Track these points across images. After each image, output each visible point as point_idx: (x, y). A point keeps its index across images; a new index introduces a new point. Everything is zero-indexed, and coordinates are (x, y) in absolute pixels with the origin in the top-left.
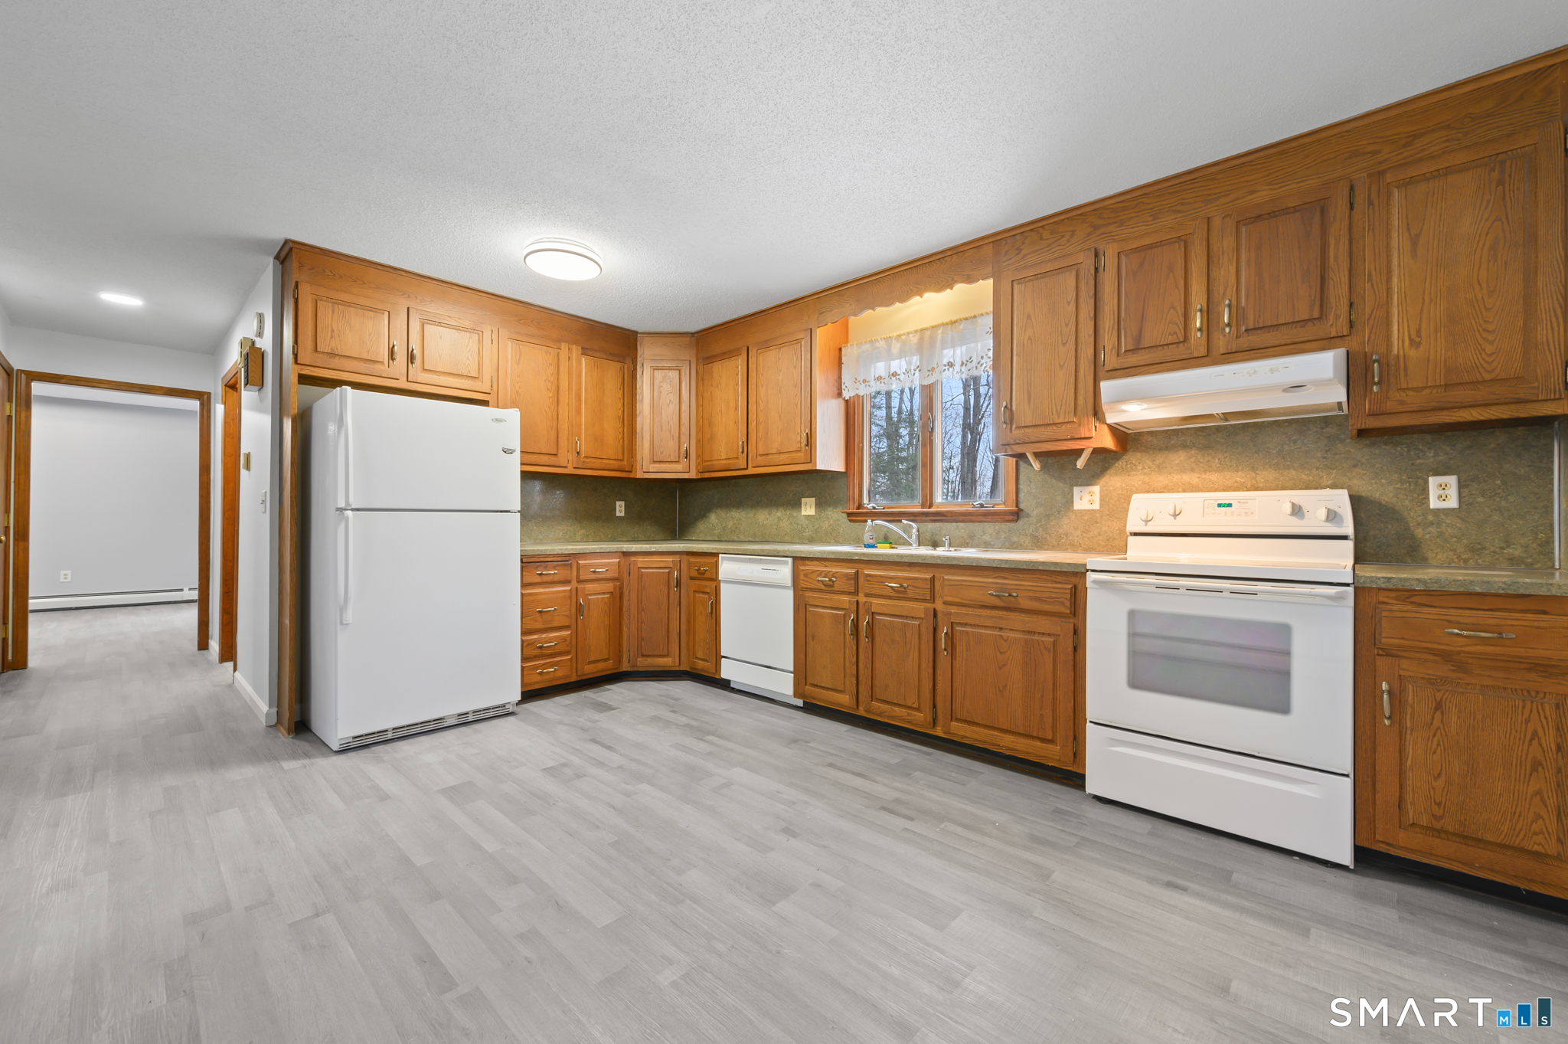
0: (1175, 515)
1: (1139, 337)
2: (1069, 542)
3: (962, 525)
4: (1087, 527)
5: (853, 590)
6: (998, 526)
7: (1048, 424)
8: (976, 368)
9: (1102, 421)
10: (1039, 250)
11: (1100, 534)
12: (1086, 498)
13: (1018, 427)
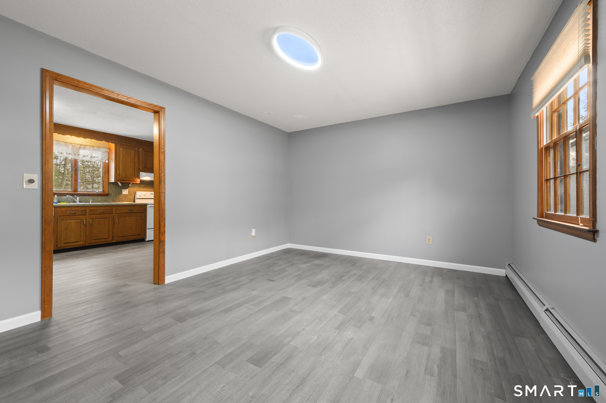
0: (145, 196)
1: (146, 166)
2: (121, 201)
4: (125, 197)
5: (84, 214)
6: (102, 197)
7: (129, 178)
9: (139, 179)
10: (126, 142)
11: (128, 198)
12: (125, 192)
13: (121, 177)
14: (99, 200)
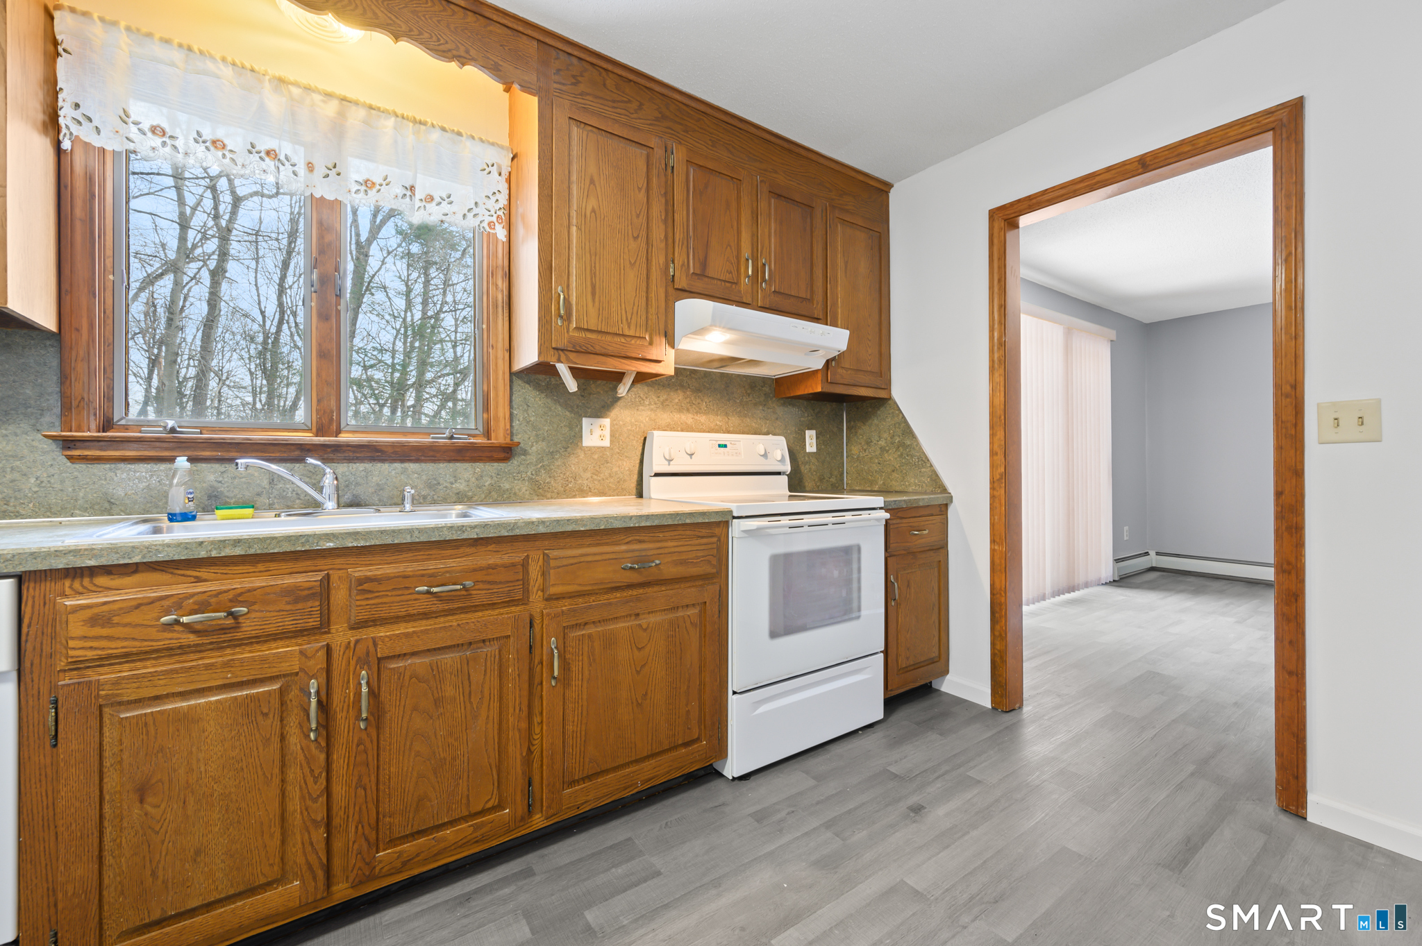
0: (691, 455)
1: (704, 264)
2: (577, 487)
3: (412, 466)
4: (597, 468)
6: (479, 467)
7: (616, 334)
8: (464, 216)
9: (673, 343)
10: (601, 98)
11: (611, 476)
12: (597, 432)
13: (578, 329)
14: (461, 486)
